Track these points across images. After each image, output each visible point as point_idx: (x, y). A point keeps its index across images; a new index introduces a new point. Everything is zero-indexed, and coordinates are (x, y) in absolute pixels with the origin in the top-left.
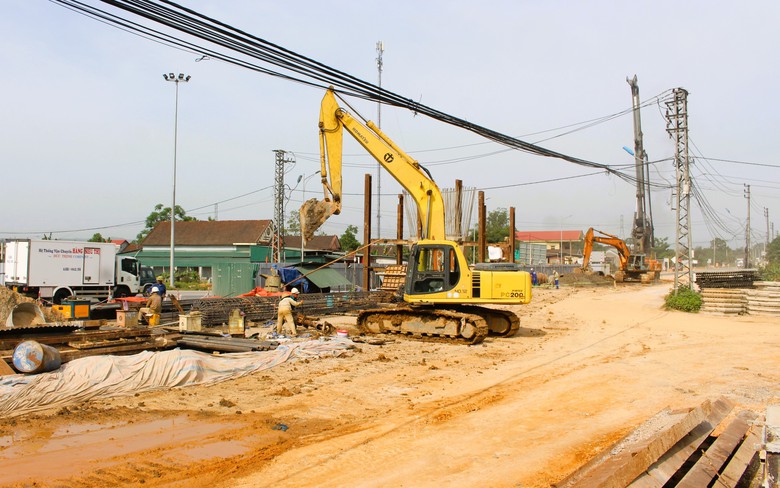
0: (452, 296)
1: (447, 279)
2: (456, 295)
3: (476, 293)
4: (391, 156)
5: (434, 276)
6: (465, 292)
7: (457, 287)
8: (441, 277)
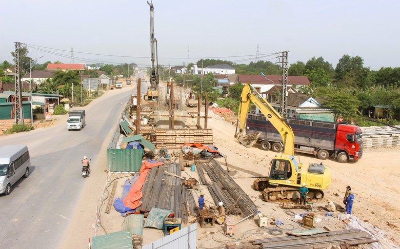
0: (287, 182)
1: (286, 175)
2: (289, 182)
3: (299, 182)
4: (270, 115)
5: (280, 173)
6: (294, 181)
7: (290, 179)
8: (283, 173)
